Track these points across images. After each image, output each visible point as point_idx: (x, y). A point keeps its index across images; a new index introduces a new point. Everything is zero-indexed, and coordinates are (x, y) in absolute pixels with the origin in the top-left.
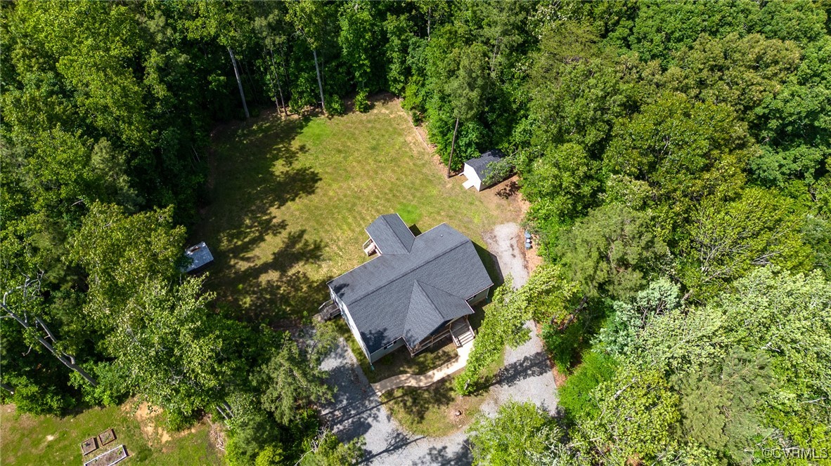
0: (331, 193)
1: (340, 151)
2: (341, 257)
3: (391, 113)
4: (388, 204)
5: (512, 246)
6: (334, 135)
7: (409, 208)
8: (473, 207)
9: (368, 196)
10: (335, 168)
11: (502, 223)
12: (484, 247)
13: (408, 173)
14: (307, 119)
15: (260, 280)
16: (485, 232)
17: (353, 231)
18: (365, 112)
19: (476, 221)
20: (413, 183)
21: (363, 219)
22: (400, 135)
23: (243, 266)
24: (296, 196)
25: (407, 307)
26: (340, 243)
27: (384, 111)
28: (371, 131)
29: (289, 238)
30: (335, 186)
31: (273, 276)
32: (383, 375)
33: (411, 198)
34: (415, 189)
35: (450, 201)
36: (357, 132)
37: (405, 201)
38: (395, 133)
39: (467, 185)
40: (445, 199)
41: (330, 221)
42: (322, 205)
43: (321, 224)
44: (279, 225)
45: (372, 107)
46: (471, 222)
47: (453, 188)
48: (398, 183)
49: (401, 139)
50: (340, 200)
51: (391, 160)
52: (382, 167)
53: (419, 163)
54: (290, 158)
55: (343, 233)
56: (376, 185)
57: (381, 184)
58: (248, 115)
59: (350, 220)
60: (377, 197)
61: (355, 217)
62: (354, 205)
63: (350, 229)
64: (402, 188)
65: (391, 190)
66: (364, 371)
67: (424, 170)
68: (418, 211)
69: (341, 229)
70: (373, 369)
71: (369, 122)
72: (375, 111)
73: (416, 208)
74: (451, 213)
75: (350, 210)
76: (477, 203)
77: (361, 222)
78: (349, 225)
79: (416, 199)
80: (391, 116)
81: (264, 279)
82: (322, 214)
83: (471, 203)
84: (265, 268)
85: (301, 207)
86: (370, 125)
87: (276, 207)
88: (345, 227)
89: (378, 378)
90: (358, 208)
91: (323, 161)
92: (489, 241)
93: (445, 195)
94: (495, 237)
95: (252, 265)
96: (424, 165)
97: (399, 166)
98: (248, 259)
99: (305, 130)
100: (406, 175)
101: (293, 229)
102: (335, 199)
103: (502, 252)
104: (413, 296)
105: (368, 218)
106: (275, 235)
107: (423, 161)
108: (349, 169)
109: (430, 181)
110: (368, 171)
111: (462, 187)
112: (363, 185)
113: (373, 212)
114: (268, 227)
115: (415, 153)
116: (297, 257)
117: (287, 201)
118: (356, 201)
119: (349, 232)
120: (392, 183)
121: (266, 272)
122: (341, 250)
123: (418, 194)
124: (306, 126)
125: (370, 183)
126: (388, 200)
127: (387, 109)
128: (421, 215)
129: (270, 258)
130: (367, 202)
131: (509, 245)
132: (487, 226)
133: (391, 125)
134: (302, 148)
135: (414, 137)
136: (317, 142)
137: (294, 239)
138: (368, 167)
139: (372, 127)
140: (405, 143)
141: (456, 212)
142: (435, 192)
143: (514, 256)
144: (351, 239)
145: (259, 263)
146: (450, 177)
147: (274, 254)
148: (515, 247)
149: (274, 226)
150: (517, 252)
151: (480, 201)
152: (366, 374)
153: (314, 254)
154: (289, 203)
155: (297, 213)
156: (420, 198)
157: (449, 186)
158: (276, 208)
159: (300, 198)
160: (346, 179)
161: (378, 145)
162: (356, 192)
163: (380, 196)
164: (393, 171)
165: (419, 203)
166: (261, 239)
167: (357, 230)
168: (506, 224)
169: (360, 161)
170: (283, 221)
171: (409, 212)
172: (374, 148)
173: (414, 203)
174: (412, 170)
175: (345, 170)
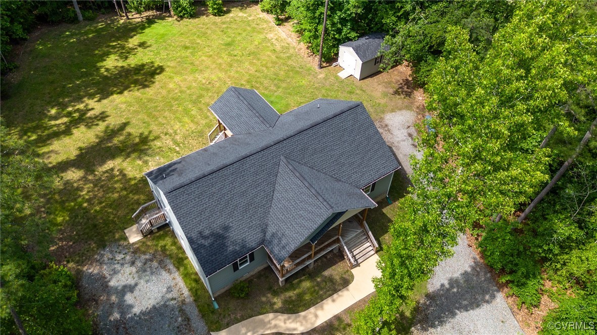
0: (171, 86)
1: (186, 48)
3: (250, 16)
5: (410, 135)
6: (182, 34)
9: (219, 87)
10: (179, 62)
11: (393, 111)
13: (269, 65)
14: (150, 21)
17: (197, 123)
18: (220, 15)
20: (276, 74)
22: (259, 32)
24: (125, 89)
25: (270, 198)
26: (178, 137)
27: (241, 14)
28: (225, 30)
29: (105, 131)
30: (177, 79)
31: (73, 175)
32: (233, 316)
33: (275, 89)
35: (324, 91)
36: (209, 32)
37: (267, 92)
38: (254, 31)
39: (343, 75)
40: (317, 89)
41: (167, 114)
42: (159, 98)
43: (155, 118)
45: (228, 12)
47: (325, 79)
48: (258, 74)
49: (262, 36)
50: (182, 92)
51: (249, 54)
52: (238, 60)
53: (283, 56)
54: (125, 53)
55: (183, 126)
56: (229, 77)
57: (236, 75)
58: (81, 18)
59: (193, 112)
61: (200, 109)
66: (200, 311)
67: (290, 63)
68: (283, 101)
69: (180, 122)
70: (217, 306)
71: (224, 23)
72: (231, 15)
73: (281, 98)
75: (195, 103)
76: (358, 92)
78: (191, 117)
79: (280, 90)
80: (249, 18)
82: (156, 107)
83: (351, 92)
84: (64, 166)
85: (129, 100)
86: (224, 26)
87: (96, 99)
88: (186, 119)
89: (226, 321)
90: (205, 100)
91: (166, 57)
92: (380, 130)
93: (317, 85)
94: (386, 126)
95: (46, 162)
96: (289, 58)
97: (259, 59)
99: (147, 31)
100: (267, 67)
101: (113, 121)
102: (176, 91)
103: (398, 142)
104: (279, 180)
106: (88, 127)
107: (288, 55)
108: (197, 63)
109: (297, 72)
110: (220, 64)
111: (337, 77)
112: (214, 77)
114: (82, 119)
115: (278, 47)
116: (113, 153)
117: (112, 94)
119: (192, 125)
120: (250, 75)
122: (178, 145)
123: (284, 85)
124: (149, 27)
125: (222, 75)
127: (245, 13)
128: (287, 105)
129: (73, 154)
130: (218, 93)
131: (406, 134)
133: (249, 26)
134: (142, 45)
135: (276, 34)
136: (161, 40)
137: (112, 133)
138: (220, 61)
139: (227, 28)
140: (266, 40)
142: (304, 82)
143: (416, 146)
144: (193, 132)
145: (56, 160)
146: (321, 68)
147: (80, 149)
148: (415, 136)
149: (90, 118)
150: (418, 141)
151: (361, 90)
152: (203, 316)
153: (138, 148)
154: (115, 96)
155: (124, 106)
156: (285, 88)
157: (321, 76)
158: (96, 101)
159: (130, 91)
160: (193, 72)
161: (233, 41)
162: (203, 84)
164: (251, 64)
166: (67, 132)
168: (398, 112)
169: (211, 56)
170: (103, 113)
172: (229, 44)
174: (274, 63)
175: (192, 64)
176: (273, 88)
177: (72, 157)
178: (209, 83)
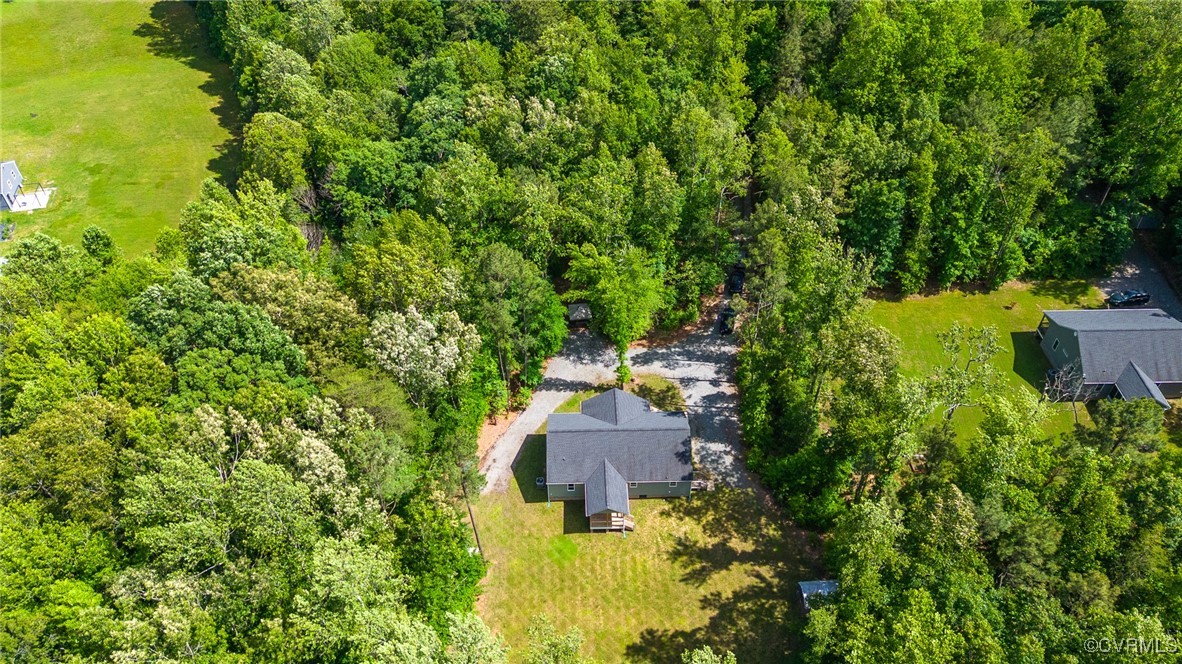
2: (660, 535)
4: (577, 574)
5: (489, 469)
7: (557, 555)
8: (490, 524)
12: (514, 480)
13: (526, 604)
15: (753, 547)
16: (501, 493)
17: (633, 559)
19: (500, 509)
20: (531, 586)
21: (614, 568)
23: (766, 571)
31: (737, 544)
33: (546, 567)
34: (533, 576)
35: (508, 543)
37: (556, 568)
40: (511, 548)
41: (652, 583)
44: (710, 604)
46: (506, 510)
48: (546, 596)
50: (627, 607)
53: (502, 612)
56: (574, 606)
59: (630, 573)
60: (583, 589)
62: (615, 591)
63: (635, 563)
64: (548, 586)
65: (562, 590)
67: (505, 597)
68: (550, 547)
73: (549, 554)
74: (516, 528)
75: (623, 587)
77: (618, 565)
78: (634, 571)
79: (542, 564)
81: (749, 547)
82: (658, 598)
83: (488, 529)
84: (744, 558)
85: (676, 619)
88: (639, 568)
90: (613, 584)
92: (504, 483)
94: (495, 485)
95: (757, 568)
98: (758, 576)
103: (502, 468)
105: (608, 567)
106: (719, 594)
108: (593, 648)
109: (510, 579)
112: (589, 614)
113: (599, 571)
114: (723, 609)
116: (702, 553)
118: (610, 596)
119: (637, 558)
120: (554, 599)
121: (744, 552)
122: (657, 542)
125: (579, 613)
126: (574, 578)
128: (551, 542)
129: (735, 566)
130: (598, 588)
131: (490, 471)
132: (495, 498)
137: (698, 577)
141: (512, 527)
142: (515, 561)
143: (494, 461)
144: (640, 549)
145: (748, 566)
147: (728, 569)
148: (486, 467)
149: (716, 606)
150: (489, 461)
153: (684, 550)
155: (685, 612)
156: (537, 562)
163: (578, 588)
165: (541, 557)
166: (738, 596)
167: (627, 558)
170: (703, 608)
171: (560, 551)
173: (547, 560)
174: (520, 605)
175: (598, 649)
176: (547, 570)
177: (736, 563)
178: (597, 607)
